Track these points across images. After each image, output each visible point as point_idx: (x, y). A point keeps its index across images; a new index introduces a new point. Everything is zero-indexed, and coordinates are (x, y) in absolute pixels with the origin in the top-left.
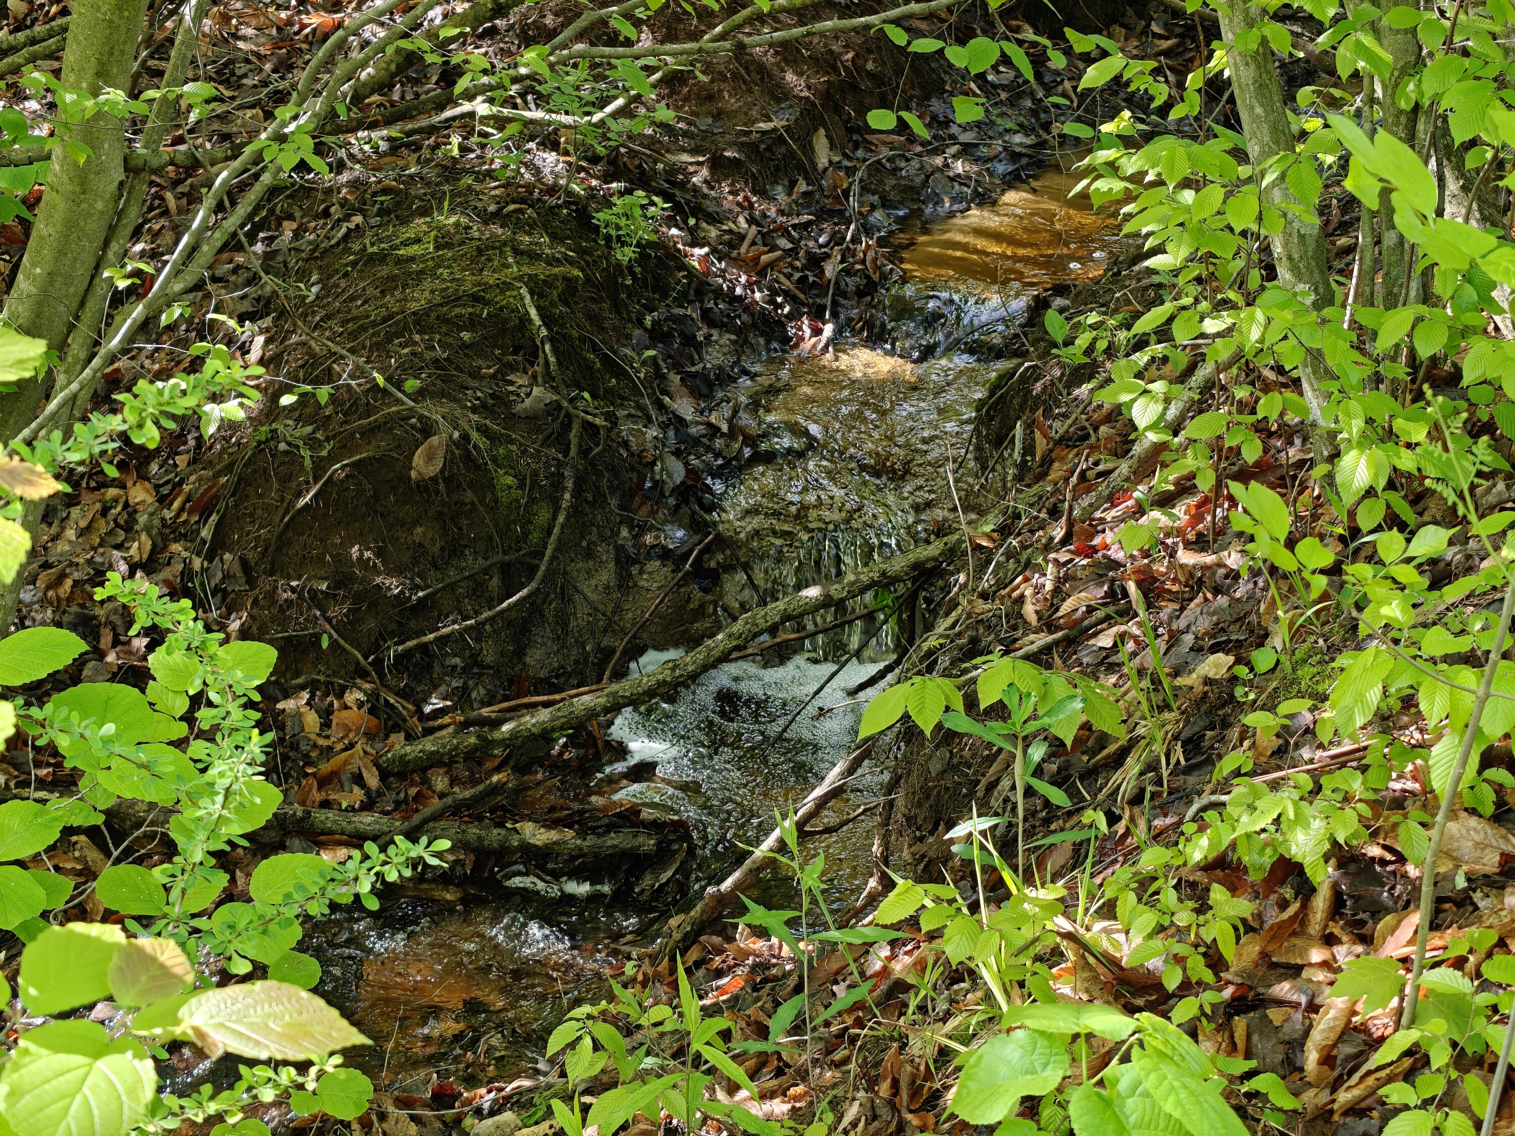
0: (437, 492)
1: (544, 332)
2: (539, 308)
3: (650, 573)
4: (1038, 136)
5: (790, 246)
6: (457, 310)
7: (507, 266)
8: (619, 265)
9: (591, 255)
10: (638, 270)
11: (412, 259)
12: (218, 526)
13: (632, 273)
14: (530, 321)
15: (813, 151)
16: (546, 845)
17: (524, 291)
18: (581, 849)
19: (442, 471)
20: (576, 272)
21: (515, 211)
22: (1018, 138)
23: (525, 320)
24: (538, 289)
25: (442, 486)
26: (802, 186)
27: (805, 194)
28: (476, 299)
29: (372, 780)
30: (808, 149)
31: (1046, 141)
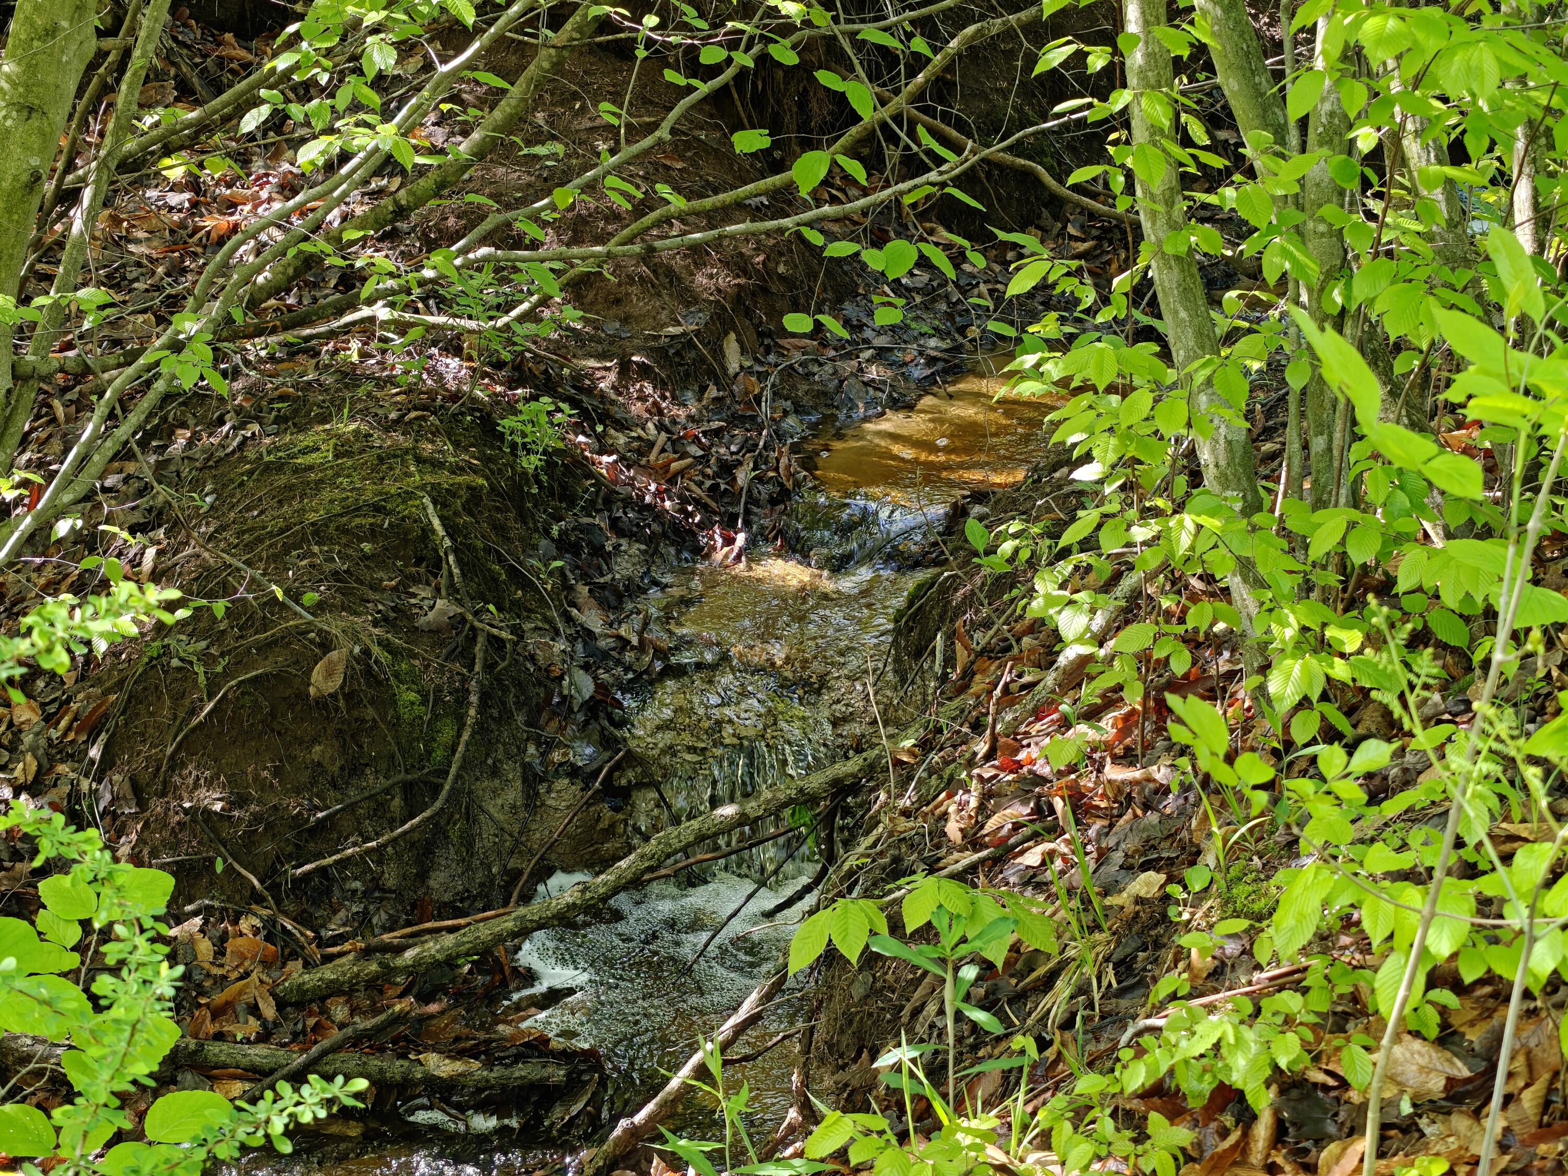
0: (337, 709)
1: (447, 543)
2: (441, 518)
3: (559, 792)
4: (954, 340)
5: (700, 453)
6: (358, 521)
7: (408, 475)
8: (524, 473)
9: (496, 463)
10: (544, 478)
11: (310, 468)
12: (106, 747)
13: (538, 482)
14: (434, 531)
15: (724, 357)
16: (451, 1077)
17: (427, 501)
18: (487, 1081)
19: (342, 687)
20: (481, 481)
21: (416, 418)
22: (933, 342)
23: (428, 530)
24: (441, 499)
25: (342, 703)
26: (713, 392)
27: (716, 400)
28: (377, 509)
29: (269, 1011)
30: (719, 353)
31: (962, 345)
